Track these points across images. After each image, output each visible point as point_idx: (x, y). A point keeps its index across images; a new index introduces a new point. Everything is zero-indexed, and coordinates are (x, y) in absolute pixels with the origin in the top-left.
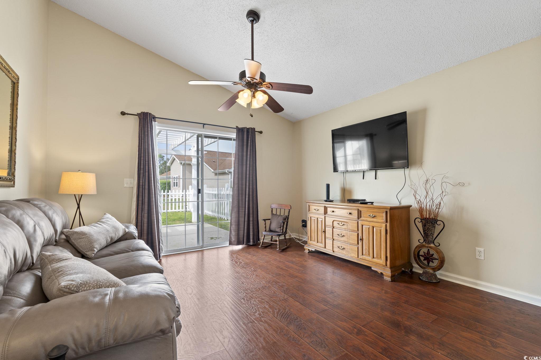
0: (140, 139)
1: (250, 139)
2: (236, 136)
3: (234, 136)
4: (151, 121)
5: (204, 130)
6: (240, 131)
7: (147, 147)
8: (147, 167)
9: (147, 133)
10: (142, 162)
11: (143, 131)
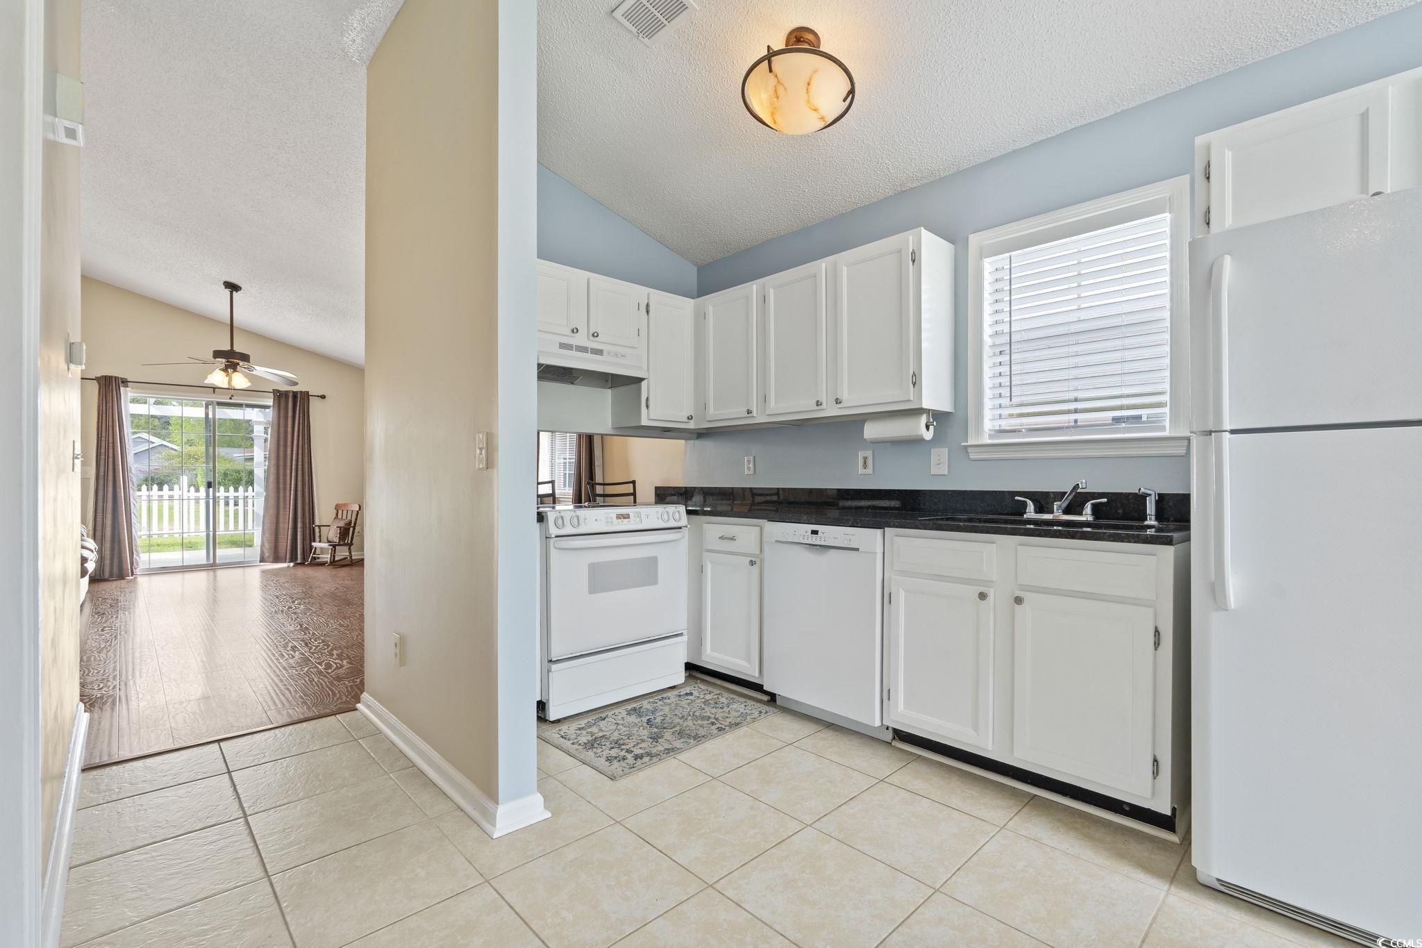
0: (101, 413)
1: (298, 408)
2: (273, 403)
3: (270, 402)
4: (117, 387)
5: (214, 395)
6: (280, 396)
7: (111, 424)
8: (111, 451)
9: (110, 405)
10: (103, 444)
11: (104, 402)
